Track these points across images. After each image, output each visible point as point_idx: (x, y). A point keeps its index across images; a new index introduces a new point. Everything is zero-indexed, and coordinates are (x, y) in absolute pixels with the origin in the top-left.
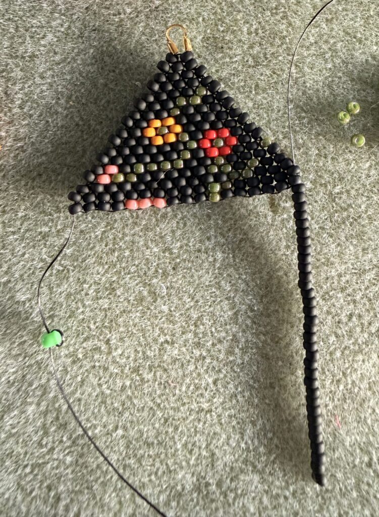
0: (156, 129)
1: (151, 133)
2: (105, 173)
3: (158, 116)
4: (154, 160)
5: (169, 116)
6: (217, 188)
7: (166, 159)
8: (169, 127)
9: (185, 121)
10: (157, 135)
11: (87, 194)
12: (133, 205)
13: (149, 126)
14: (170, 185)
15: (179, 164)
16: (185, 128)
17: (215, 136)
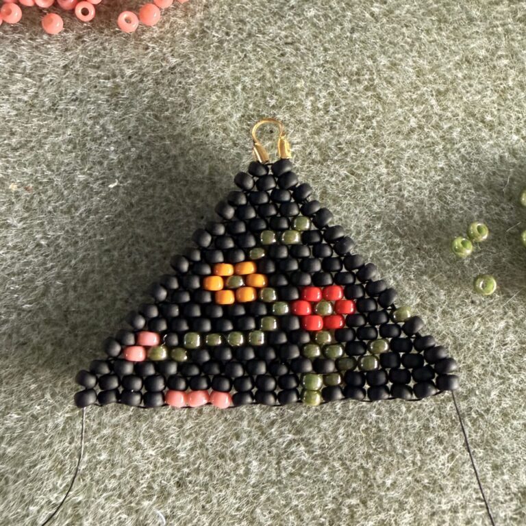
0: (225, 278)
1: (216, 284)
2: (137, 344)
3: (229, 258)
4: (217, 328)
5: (247, 259)
6: (318, 382)
7: (236, 329)
8: (245, 277)
9: (272, 269)
10: (225, 288)
11: (107, 376)
12: (178, 400)
13: (213, 274)
14: (240, 372)
15: (258, 338)
16: (272, 280)
17: (319, 297)
